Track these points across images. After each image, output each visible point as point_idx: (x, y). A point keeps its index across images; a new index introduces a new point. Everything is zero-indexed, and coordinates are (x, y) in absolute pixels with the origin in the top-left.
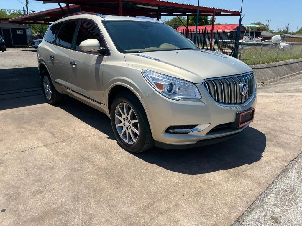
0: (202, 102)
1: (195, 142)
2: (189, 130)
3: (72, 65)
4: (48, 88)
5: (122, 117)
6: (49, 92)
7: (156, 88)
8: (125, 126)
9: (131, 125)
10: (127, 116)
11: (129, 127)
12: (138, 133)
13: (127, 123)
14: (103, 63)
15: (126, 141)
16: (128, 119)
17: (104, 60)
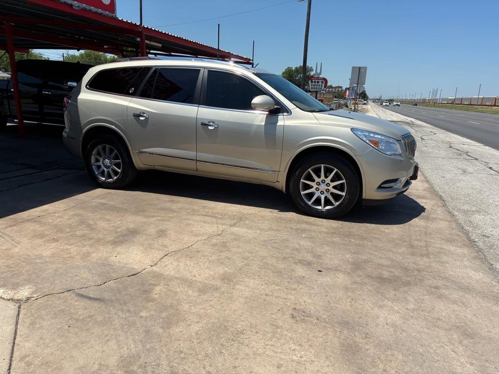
0: (401, 156)
1: (395, 195)
2: (393, 184)
3: (205, 127)
4: (109, 164)
5: (313, 181)
6: (110, 170)
7: (372, 145)
8: (318, 190)
9: (330, 188)
10: (324, 179)
11: (327, 190)
12: (344, 194)
13: (323, 187)
14: (280, 123)
15: (320, 208)
16: (326, 182)
17: (281, 120)
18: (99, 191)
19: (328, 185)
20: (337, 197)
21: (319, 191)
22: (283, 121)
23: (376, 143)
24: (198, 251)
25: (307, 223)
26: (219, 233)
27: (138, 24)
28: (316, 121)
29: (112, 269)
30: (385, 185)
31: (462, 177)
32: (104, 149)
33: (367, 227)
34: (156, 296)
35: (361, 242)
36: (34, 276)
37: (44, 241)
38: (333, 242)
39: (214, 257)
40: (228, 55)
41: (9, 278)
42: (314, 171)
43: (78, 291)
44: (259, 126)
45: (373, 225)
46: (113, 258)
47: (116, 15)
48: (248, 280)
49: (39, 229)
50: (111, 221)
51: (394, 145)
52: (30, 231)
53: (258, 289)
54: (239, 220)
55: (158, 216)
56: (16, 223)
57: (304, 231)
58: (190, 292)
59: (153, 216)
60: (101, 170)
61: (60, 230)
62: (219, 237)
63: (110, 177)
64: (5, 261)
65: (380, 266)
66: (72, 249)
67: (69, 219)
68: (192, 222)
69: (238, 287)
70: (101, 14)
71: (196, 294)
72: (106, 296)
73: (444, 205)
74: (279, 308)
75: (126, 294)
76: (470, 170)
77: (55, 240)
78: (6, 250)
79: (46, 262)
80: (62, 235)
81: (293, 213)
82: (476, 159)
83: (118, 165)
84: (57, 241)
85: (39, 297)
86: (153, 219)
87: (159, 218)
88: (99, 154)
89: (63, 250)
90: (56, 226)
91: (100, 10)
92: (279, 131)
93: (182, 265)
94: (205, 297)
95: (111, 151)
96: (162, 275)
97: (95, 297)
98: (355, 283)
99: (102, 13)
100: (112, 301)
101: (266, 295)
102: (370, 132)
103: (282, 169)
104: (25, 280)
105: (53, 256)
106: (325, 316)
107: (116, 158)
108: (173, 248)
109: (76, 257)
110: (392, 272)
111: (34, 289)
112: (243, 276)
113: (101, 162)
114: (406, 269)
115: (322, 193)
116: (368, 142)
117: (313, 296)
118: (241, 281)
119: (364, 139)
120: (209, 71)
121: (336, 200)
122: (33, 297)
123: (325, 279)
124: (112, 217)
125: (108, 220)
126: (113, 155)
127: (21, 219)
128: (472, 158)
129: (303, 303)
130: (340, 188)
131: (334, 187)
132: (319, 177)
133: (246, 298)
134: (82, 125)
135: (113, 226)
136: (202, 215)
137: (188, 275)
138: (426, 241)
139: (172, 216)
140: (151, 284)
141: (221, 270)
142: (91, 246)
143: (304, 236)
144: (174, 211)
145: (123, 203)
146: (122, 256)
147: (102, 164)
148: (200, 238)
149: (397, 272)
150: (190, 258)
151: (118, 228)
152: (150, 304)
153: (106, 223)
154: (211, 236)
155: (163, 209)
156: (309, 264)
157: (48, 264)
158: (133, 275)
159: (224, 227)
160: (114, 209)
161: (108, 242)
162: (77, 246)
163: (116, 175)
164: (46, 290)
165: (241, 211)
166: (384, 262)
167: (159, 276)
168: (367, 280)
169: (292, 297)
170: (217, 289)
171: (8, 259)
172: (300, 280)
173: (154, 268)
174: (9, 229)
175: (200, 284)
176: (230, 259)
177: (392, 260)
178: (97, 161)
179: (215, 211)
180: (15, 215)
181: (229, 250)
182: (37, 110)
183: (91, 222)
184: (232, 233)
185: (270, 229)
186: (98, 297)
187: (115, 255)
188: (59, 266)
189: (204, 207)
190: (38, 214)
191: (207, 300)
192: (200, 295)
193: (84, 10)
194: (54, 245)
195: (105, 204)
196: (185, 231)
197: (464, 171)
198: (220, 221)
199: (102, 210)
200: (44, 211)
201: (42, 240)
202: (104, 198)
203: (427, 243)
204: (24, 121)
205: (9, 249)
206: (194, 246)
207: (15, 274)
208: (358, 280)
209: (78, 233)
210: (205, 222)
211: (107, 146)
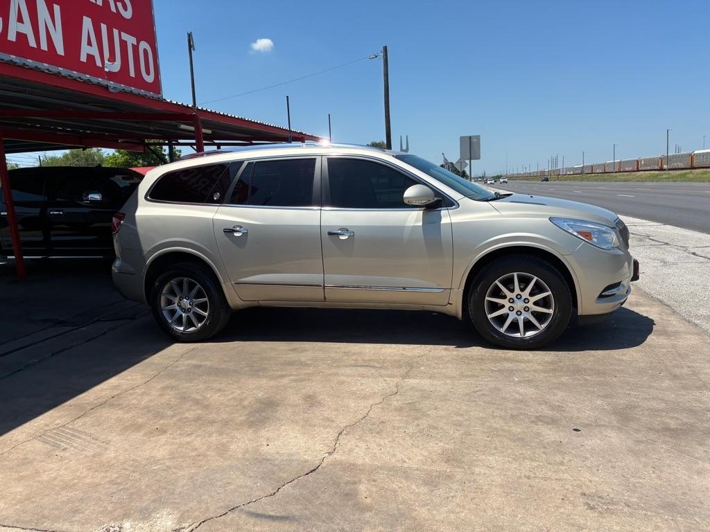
3: (334, 237)
4: (189, 306)
5: (505, 297)
6: (191, 314)
7: (583, 238)
8: (513, 310)
9: (530, 305)
10: (520, 293)
11: (526, 309)
12: (551, 311)
13: (519, 305)
14: (445, 220)
15: (518, 335)
16: (523, 298)
17: (445, 216)
18: (177, 348)
19: (527, 301)
20: (541, 317)
21: (515, 312)
22: (447, 217)
23: (587, 235)
24: (383, 422)
25: (507, 360)
26: (395, 390)
27: (190, 106)
28: (497, 213)
29: (274, 466)
30: (607, 293)
31: (665, 270)
32: (180, 285)
33: (594, 356)
34: (368, 501)
35: (602, 379)
36: (164, 492)
37: (145, 435)
38: (563, 384)
39: (411, 429)
40: (301, 136)
41: (126, 501)
42: (503, 283)
43: (246, 508)
44: (414, 228)
45: (600, 352)
46: (265, 449)
47: (162, 96)
48: (484, 457)
49: (126, 416)
50: (224, 391)
51: (608, 235)
52: (113, 421)
53: (508, 470)
54: (410, 367)
55: (291, 375)
56: (84, 412)
57: (511, 372)
58: (414, 487)
59: (282, 376)
60: (176, 316)
61: (159, 415)
62: (398, 397)
63: (190, 324)
64: (102, 475)
65: (654, 412)
66: (195, 442)
67: (161, 395)
68: (344, 378)
69: (477, 470)
70: (143, 97)
71: (424, 489)
72: (294, 509)
73: (674, 312)
74: (562, 497)
75: (323, 504)
76: (670, 259)
77: (162, 431)
78: (94, 456)
79: (169, 467)
80: (166, 422)
81: (478, 348)
82: (667, 244)
83: (203, 306)
84: (165, 432)
85: (194, 526)
86: (285, 381)
87: (292, 377)
88: (172, 292)
89: (181, 445)
90: (147, 409)
91: (142, 91)
92: (445, 232)
93: (373, 445)
94: (441, 491)
95: (191, 287)
96: (354, 465)
97: (278, 515)
98: (639, 442)
99: (146, 95)
100: (308, 519)
101: (529, 478)
102: (575, 221)
103: (455, 285)
104: (155, 501)
105: (172, 456)
106: (635, 500)
107: (199, 295)
108: (343, 421)
109: (209, 453)
110: (677, 419)
111: (177, 515)
112: (474, 452)
113: (176, 305)
114: (692, 412)
115: (519, 313)
116: (575, 234)
117: (595, 470)
118: (476, 461)
119: (570, 231)
120: (328, 159)
121: (541, 322)
122: (184, 528)
123: (592, 442)
124: (222, 385)
125: (219, 390)
126: (194, 291)
127: (88, 404)
128: (660, 244)
129: (590, 484)
130: (545, 303)
131: (536, 303)
132: (512, 291)
133: (502, 486)
134: (145, 253)
135: (234, 399)
136: (350, 366)
137: (393, 460)
138: (689, 367)
139: (310, 372)
140: (347, 483)
141: (436, 446)
142: (221, 434)
143: (516, 379)
144: (308, 365)
145: (225, 361)
146: (276, 442)
147: (177, 308)
148: (371, 402)
149: (685, 418)
150: (378, 433)
151: (242, 400)
152: (368, 515)
153: (221, 395)
154: (386, 397)
155: (291, 363)
156: (553, 422)
157: (174, 471)
158: (311, 472)
159: (396, 380)
160: (216, 372)
161: (241, 424)
162: (198, 436)
163: (200, 322)
164: (197, 513)
165: (402, 354)
166: (654, 404)
167: (350, 468)
168: (652, 436)
169: (566, 476)
170: (450, 477)
171: (107, 471)
172: (559, 447)
173: (336, 456)
174: (79, 422)
175: (418, 472)
176: (436, 428)
177: (666, 402)
178: (170, 302)
179: (366, 358)
180: (75, 399)
181: (425, 415)
182: (41, 239)
183: (198, 397)
184: (412, 388)
185: (462, 376)
186: (283, 514)
187: (265, 444)
188: (192, 471)
189: (346, 353)
190: (109, 393)
191: (448, 498)
192: (432, 491)
193: (123, 92)
194: (163, 439)
195: (200, 366)
196: (343, 393)
197: (665, 263)
198: (383, 372)
199: (202, 376)
200: (115, 388)
201: (141, 434)
202: (191, 358)
203: (693, 369)
204: (24, 257)
205: (99, 455)
206: (372, 414)
207: (133, 493)
208: (639, 436)
209: (187, 415)
210: (363, 376)
211: (185, 279)
